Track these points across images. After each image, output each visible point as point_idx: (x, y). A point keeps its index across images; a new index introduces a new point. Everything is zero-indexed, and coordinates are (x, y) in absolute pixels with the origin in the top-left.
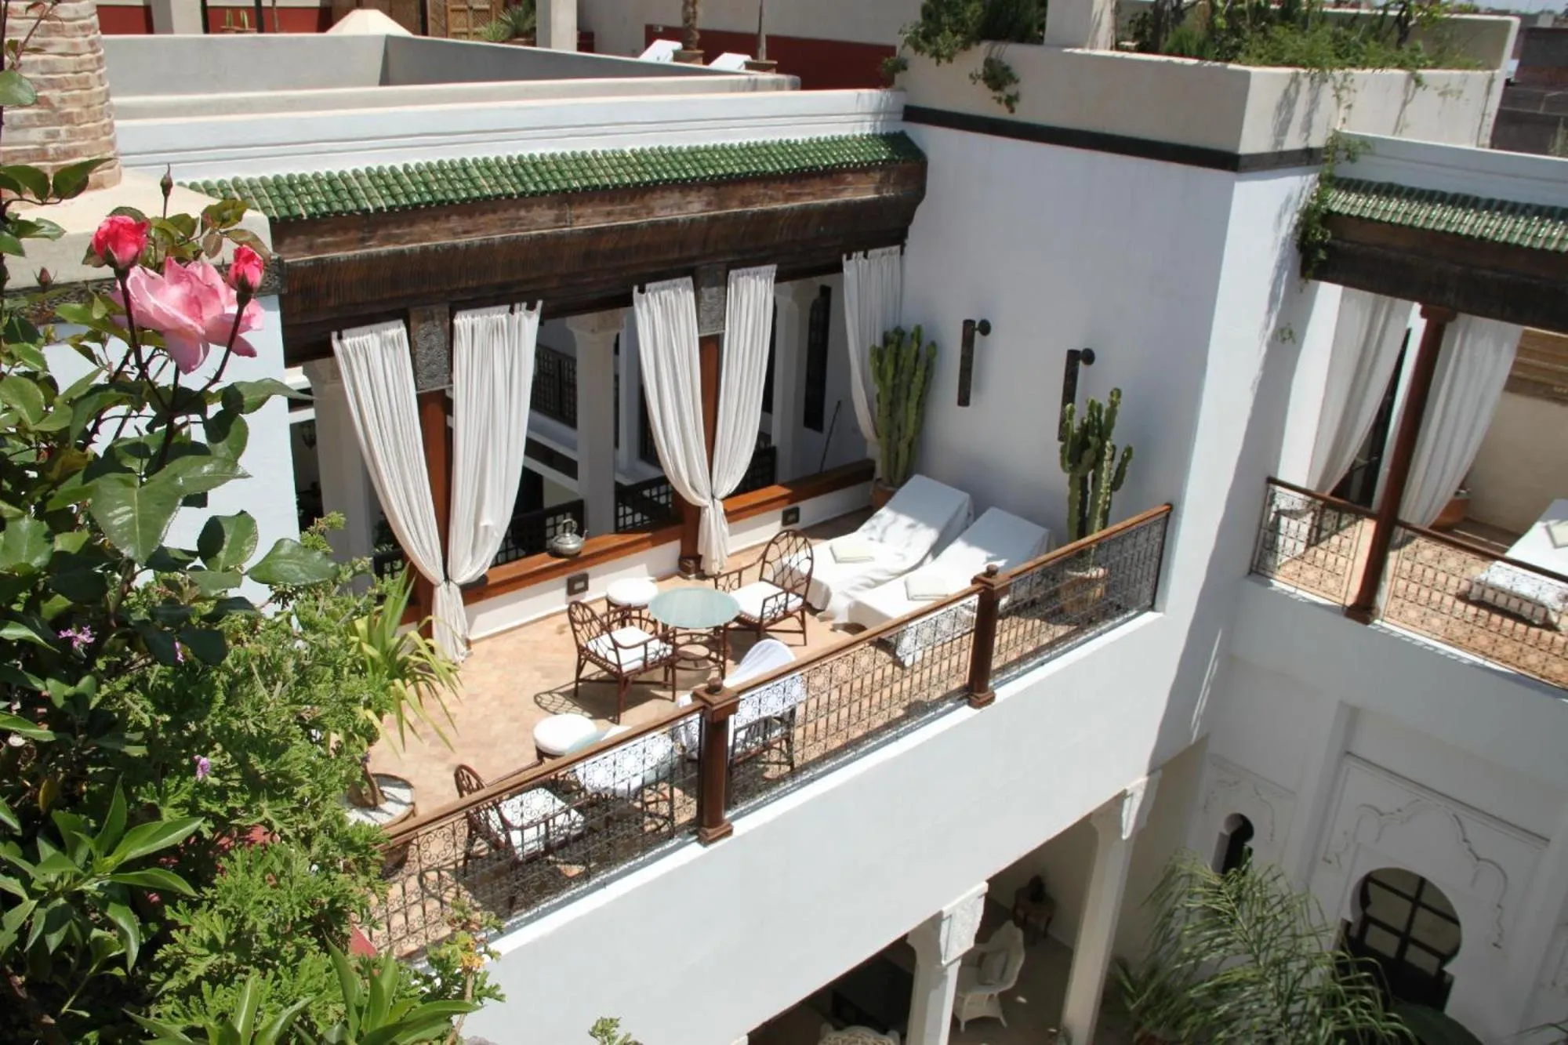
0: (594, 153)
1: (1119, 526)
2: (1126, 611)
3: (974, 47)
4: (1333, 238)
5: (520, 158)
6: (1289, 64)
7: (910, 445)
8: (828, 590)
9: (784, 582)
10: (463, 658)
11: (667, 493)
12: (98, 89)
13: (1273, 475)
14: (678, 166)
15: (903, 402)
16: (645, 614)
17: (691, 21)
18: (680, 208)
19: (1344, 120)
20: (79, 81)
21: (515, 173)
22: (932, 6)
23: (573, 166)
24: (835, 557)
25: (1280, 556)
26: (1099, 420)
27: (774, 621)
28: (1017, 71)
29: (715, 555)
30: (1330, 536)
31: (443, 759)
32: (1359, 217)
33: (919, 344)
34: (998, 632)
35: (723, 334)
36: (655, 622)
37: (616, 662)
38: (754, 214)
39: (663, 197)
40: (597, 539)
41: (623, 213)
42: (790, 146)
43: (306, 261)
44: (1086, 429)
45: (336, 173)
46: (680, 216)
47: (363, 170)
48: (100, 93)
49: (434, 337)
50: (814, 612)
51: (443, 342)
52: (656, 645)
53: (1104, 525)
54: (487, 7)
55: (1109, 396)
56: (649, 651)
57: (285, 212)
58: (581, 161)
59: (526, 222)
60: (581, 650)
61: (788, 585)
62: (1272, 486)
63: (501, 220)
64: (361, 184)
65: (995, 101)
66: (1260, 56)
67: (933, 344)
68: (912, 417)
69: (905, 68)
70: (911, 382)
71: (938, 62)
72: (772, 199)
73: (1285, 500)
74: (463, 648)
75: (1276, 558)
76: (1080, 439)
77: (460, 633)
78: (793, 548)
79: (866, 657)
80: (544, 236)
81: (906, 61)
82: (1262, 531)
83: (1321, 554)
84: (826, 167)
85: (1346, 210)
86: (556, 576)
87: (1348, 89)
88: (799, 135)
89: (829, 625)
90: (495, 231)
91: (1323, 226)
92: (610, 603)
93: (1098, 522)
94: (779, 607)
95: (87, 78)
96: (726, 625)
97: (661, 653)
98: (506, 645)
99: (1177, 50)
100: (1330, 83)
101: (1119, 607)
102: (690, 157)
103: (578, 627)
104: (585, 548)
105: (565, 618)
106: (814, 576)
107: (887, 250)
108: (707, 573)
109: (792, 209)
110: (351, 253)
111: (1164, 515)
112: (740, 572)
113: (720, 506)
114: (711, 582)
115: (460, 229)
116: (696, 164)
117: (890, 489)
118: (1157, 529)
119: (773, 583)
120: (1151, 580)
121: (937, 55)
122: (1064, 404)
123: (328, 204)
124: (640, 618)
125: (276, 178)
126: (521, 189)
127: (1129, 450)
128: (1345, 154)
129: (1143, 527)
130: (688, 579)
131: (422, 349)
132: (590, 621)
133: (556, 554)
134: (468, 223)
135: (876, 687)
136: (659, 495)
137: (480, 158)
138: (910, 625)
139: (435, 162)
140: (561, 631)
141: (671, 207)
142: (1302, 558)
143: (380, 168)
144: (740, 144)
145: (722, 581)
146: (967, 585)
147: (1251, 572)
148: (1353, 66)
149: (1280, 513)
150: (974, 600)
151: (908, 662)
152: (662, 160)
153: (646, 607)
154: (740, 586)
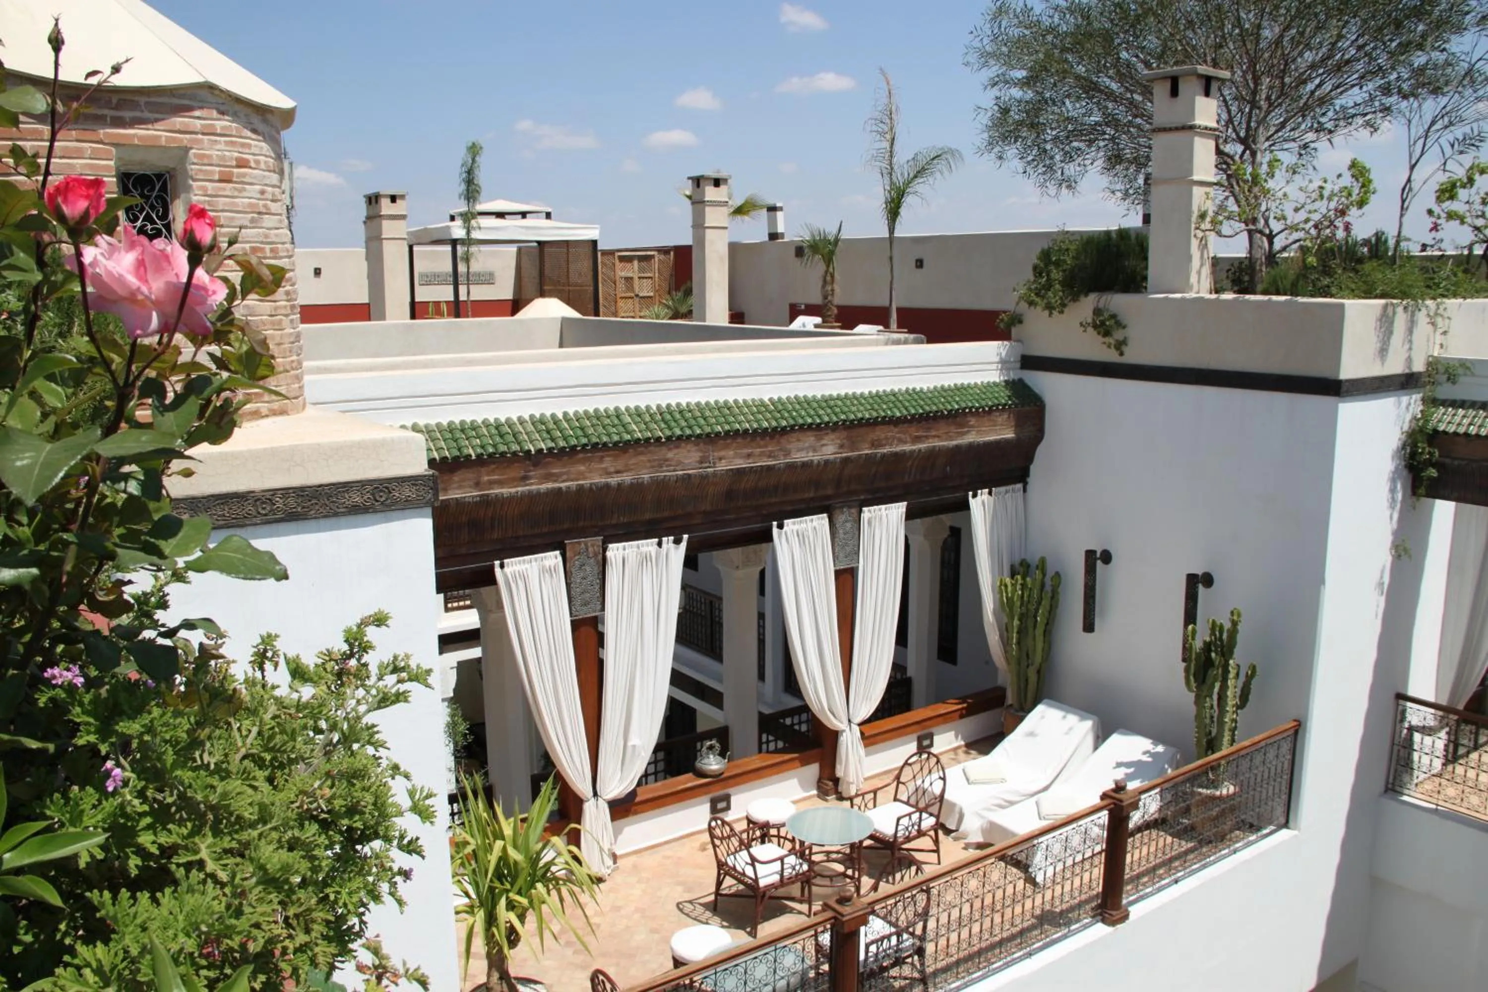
0: (736, 401)
1: (1246, 743)
2: (1259, 829)
3: (1082, 298)
4: (1440, 456)
5: (669, 406)
6: (1382, 296)
7: (1039, 672)
8: (961, 810)
9: (917, 802)
10: (609, 871)
11: (807, 721)
12: (289, 330)
13: (1402, 691)
14: (812, 412)
15: (1031, 630)
16: (783, 832)
17: (829, 298)
18: (815, 451)
19: (1442, 346)
20: (273, 323)
21: (663, 420)
22: (1042, 265)
23: (716, 413)
24: (968, 780)
25: (1416, 773)
26: (1221, 639)
27: (908, 839)
28: (1123, 318)
29: (852, 777)
30: (1467, 754)
31: (584, 968)
32: (1466, 435)
33: (1044, 575)
34: (1129, 848)
35: (857, 568)
36: (793, 840)
37: (753, 876)
38: (884, 455)
39: (799, 440)
40: (740, 762)
41: (761, 454)
42: (917, 393)
43: (473, 497)
44: (1207, 647)
45: (503, 420)
46: (815, 457)
47: (527, 417)
48: (291, 334)
49: (588, 568)
50: (948, 832)
51: (596, 572)
52: (792, 860)
53: (1233, 741)
54: (652, 294)
55: (1229, 615)
56: (785, 866)
57: (456, 453)
58: (724, 409)
59: (673, 463)
60: (721, 865)
61: (922, 805)
62: (1401, 702)
63: (649, 461)
64: (524, 428)
65: (1105, 347)
66: (1353, 290)
67: (1057, 574)
68: (1040, 645)
69: (1020, 322)
70: (1037, 610)
71: (1050, 314)
72: (902, 441)
73: (1416, 716)
74: (609, 862)
75: (1412, 775)
76: (1203, 658)
77: (606, 847)
78: (926, 771)
79: (997, 871)
80: (689, 475)
81: (1021, 315)
82: (1396, 748)
83: (1460, 770)
84: (950, 411)
85: (1451, 429)
86: (699, 795)
87: (1442, 316)
88: (925, 383)
89: (961, 844)
90: (644, 471)
91: (1430, 445)
92: (750, 821)
93: (1226, 738)
94: (913, 826)
95: (281, 320)
96: (861, 842)
97: (797, 868)
98: (649, 860)
99: (1273, 289)
100: (1424, 311)
101: (1251, 826)
102: (824, 404)
103: (717, 842)
104: (727, 769)
105: (706, 837)
106: (947, 796)
107: (1010, 487)
108: (845, 795)
109: (920, 450)
110: (513, 490)
111: (1292, 732)
112: (875, 792)
113: (856, 730)
114: (847, 804)
115: (612, 470)
116: (829, 411)
117: (1021, 714)
118: (1286, 747)
119: (907, 803)
120: (1284, 797)
121: (1050, 307)
122: (1186, 625)
123: (494, 446)
124: (779, 837)
125: (450, 424)
126: (668, 433)
127: (1254, 668)
128: (1445, 377)
129: (1271, 742)
130: (826, 800)
131: (577, 578)
132: (729, 837)
133: (701, 774)
134: (620, 464)
135: (1008, 902)
136: (800, 723)
137: (632, 406)
138: (1040, 840)
139: (591, 411)
140: (703, 849)
141: (807, 449)
142: (1439, 775)
143: (542, 415)
144: (870, 393)
145: (857, 801)
146: (1096, 801)
147: (1387, 790)
148: (1444, 296)
149: (1411, 729)
150: (1103, 817)
151: (1039, 879)
152: (798, 407)
153: (783, 825)
154: (875, 806)
